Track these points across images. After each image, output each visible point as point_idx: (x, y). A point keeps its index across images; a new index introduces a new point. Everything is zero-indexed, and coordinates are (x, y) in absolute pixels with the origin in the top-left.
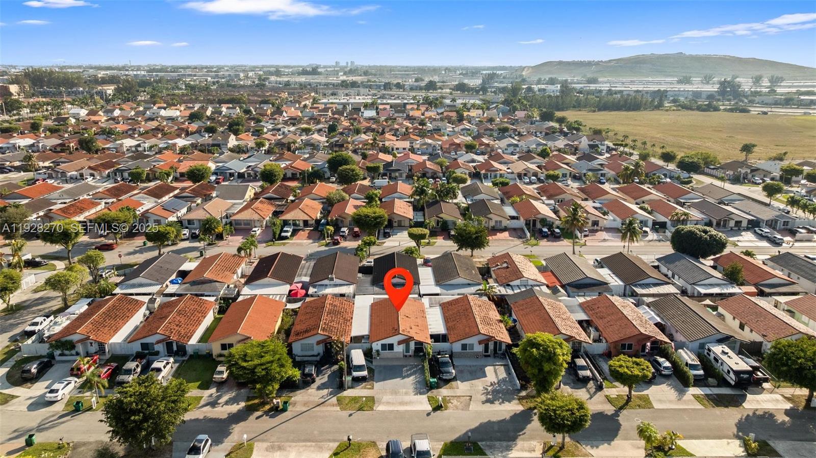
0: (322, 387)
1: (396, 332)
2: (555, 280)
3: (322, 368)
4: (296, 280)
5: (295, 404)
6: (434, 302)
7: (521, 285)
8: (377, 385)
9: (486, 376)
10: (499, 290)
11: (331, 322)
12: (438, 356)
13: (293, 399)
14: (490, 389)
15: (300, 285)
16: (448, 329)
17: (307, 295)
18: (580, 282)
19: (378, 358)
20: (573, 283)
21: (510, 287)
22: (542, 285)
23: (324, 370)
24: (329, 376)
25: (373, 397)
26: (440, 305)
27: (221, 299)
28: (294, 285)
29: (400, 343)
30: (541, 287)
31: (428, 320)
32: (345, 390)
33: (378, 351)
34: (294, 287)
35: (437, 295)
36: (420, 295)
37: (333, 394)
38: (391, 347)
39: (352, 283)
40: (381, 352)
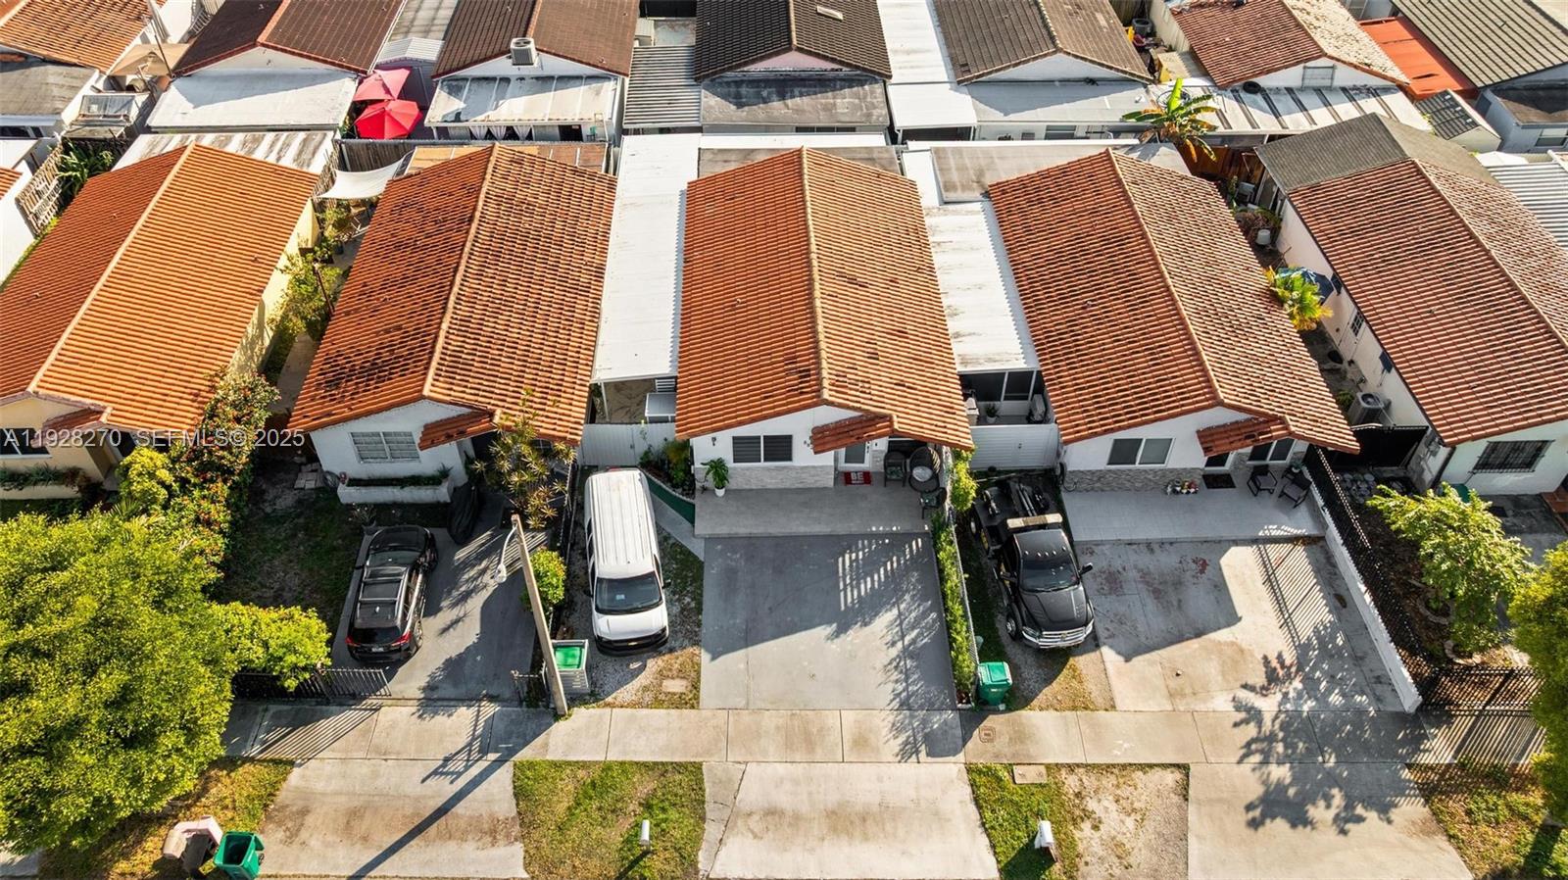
0: (448, 691)
1: (805, 387)
2: (1431, 64)
3: (461, 554)
4: (385, 52)
5: (304, 812)
6: (955, 177)
7: (1302, 89)
8: (719, 672)
9: (1233, 619)
10: (1220, 114)
11: (497, 313)
12: (1014, 523)
13: (295, 776)
14: (1268, 705)
15: (396, 79)
16: (1041, 340)
17: (419, 132)
18: (1545, 77)
19: (720, 493)
20: (1518, 84)
21: (1259, 98)
22: (1386, 90)
23: (468, 564)
24: (486, 607)
25: (698, 766)
26: (987, 195)
27: (66, 150)
28: (375, 77)
29: (822, 439)
30: (1386, 98)
31: (943, 280)
32: (557, 716)
33: (717, 468)
34: (371, 90)
35: (960, 133)
36: (892, 135)
37: (497, 743)
38: (779, 448)
39: (610, 73)
40: (735, 469)
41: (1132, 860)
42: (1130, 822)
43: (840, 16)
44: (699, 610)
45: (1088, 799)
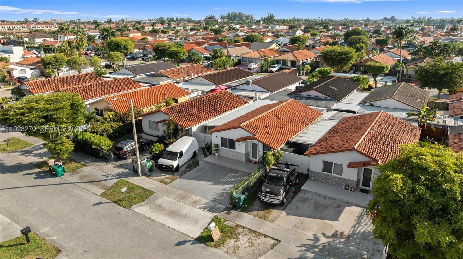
0: (124, 166)
5: (79, 173)
13: (84, 168)
19: (216, 154)
25: (154, 193)
31: (308, 128)
32: (137, 176)
33: (217, 146)
37: (122, 175)
38: (232, 144)
40: (221, 148)
41: (238, 252)
42: (247, 245)
43: (336, 89)
44: (188, 171)
45: (241, 235)
